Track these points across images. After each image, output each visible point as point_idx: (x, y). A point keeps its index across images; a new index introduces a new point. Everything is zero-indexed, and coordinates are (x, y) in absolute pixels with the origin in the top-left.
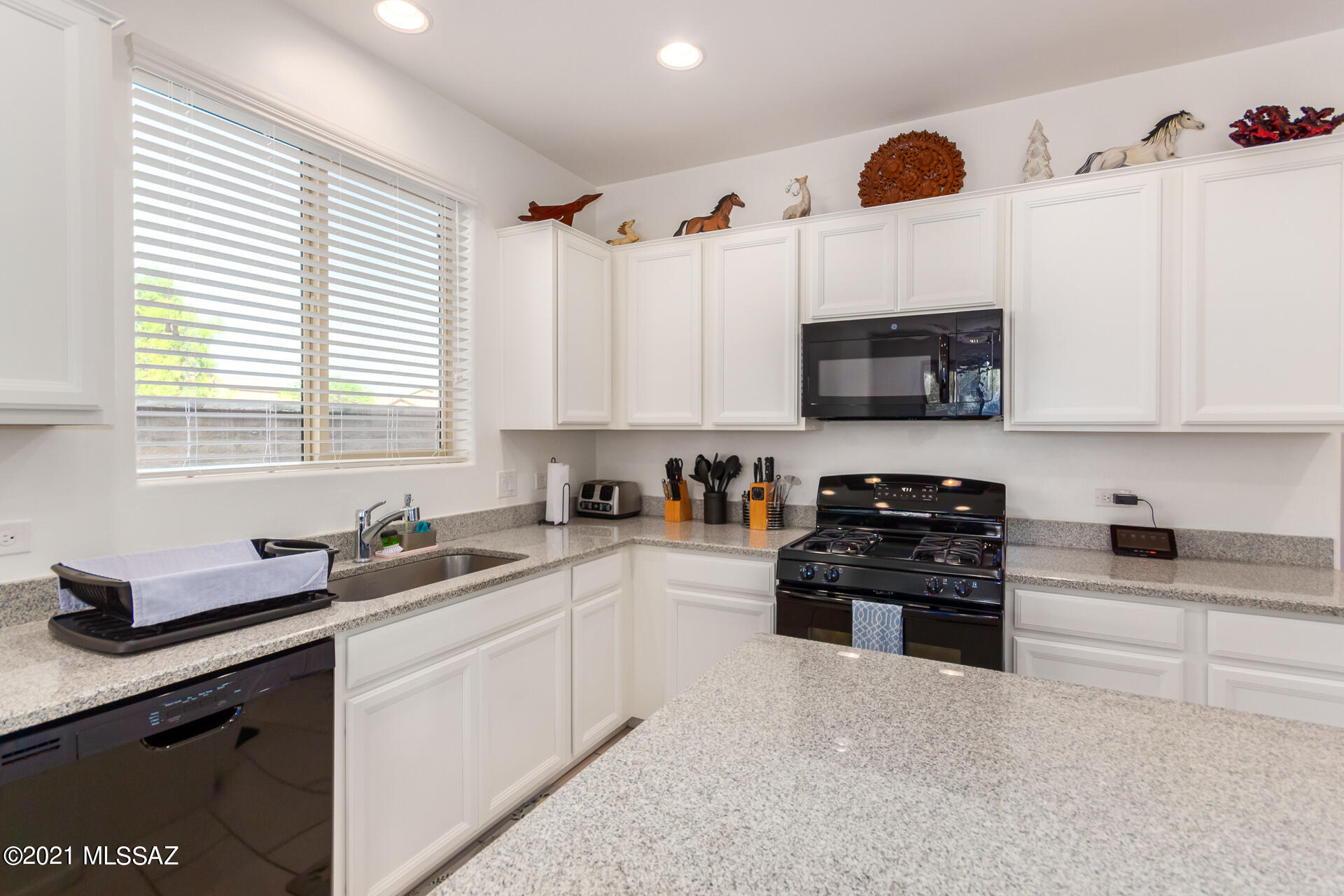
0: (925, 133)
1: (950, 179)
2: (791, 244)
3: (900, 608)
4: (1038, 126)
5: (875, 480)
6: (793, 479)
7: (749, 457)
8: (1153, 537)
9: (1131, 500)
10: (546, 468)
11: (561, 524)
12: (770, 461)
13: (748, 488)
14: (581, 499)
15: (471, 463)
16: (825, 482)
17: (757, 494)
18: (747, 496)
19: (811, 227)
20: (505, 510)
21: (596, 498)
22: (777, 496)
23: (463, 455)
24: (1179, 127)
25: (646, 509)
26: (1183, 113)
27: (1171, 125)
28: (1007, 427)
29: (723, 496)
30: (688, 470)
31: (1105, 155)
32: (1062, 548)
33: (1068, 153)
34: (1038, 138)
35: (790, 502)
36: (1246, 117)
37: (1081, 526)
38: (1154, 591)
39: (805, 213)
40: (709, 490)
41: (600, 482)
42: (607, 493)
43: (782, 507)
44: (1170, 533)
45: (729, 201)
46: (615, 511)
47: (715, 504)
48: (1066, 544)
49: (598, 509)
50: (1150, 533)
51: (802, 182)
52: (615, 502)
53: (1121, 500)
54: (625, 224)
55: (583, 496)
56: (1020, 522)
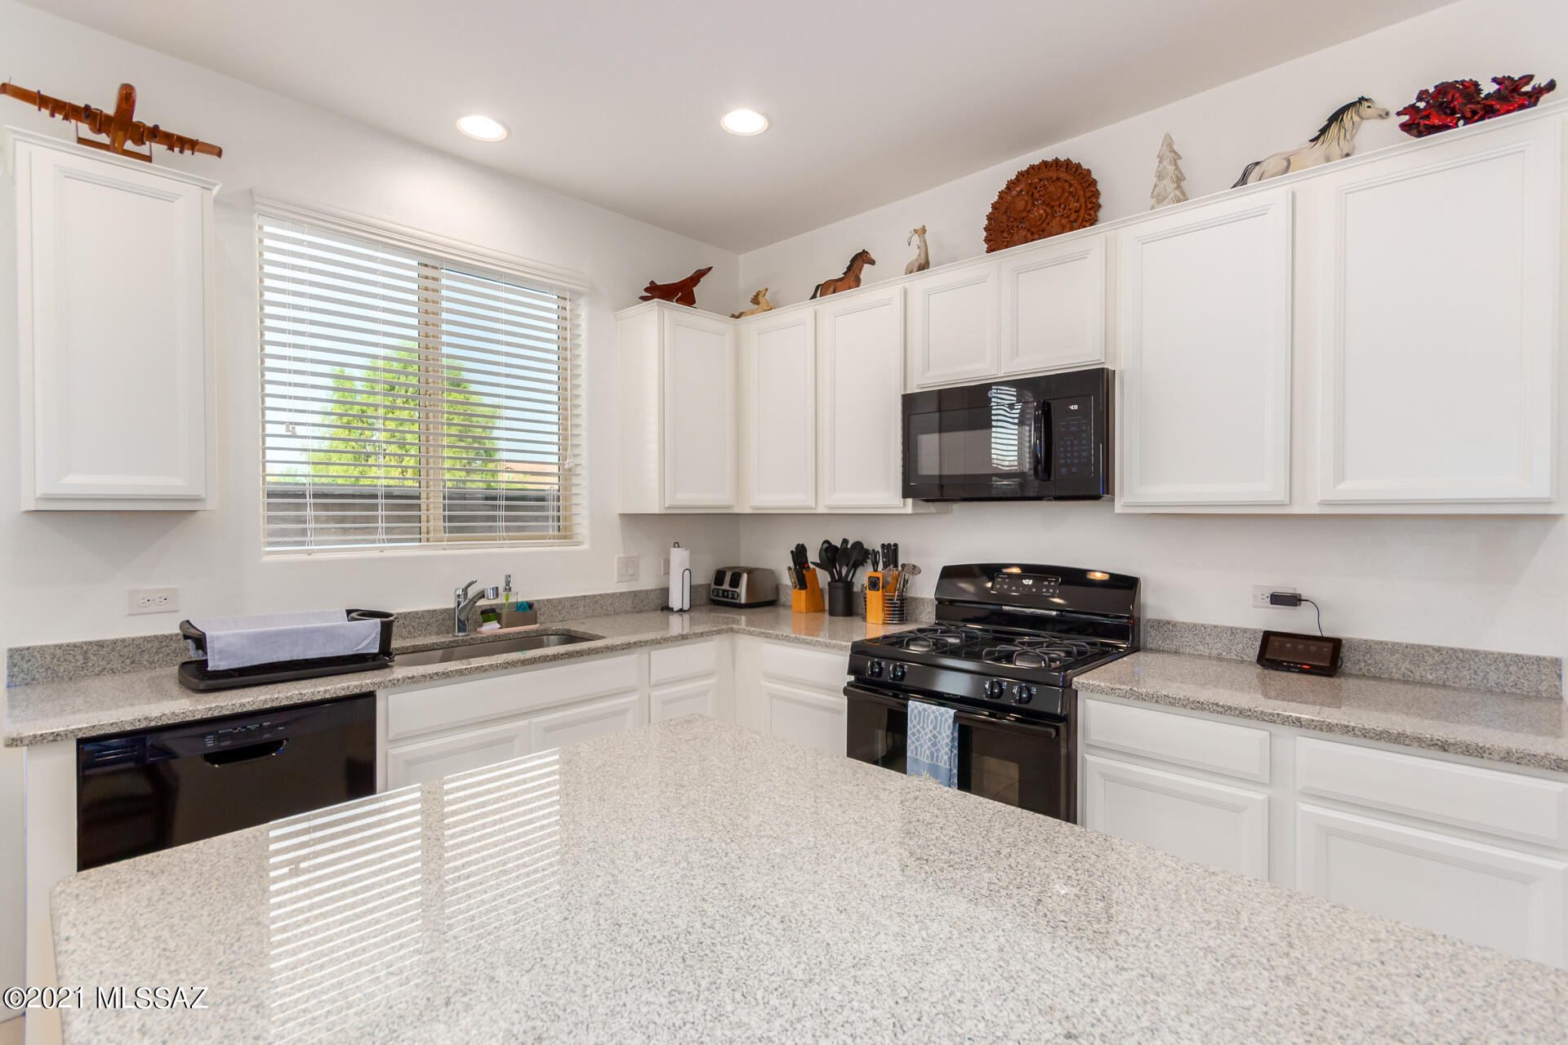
0: (1057, 161)
1: (1082, 212)
2: (896, 311)
3: (952, 712)
4: (1169, 143)
5: (1015, 570)
8: (1313, 648)
9: (1289, 600)
10: (668, 554)
11: (681, 610)
12: (894, 547)
14: (713, 586)
15: (586, 546)
16: (948, 572)
17: (874, 584)
20: (622, 594)
21: (726, 586)
23: (580, 538)
24: (1356, 118)
25: (783, 599)
26: (1362, 100)
27: (1347, 117)
28: (1119, 507)
29: (849, 585)
30: (813, 556)
31: (1263, 165)
32: (1210, 657)
34: (1171, 154)
35: (912, 593)
36: (1419, 99)
37: (1233, 631)
38: (1230, 708)
39: (924, 266)
40: (835, 577)
41: (730, 568)
42: (736, 580)
43: (902, 599)
44: (1336, 644)
45: (862, 259)
46: (743, 600)
47: (840, 594)
48: (1215, 653)
49: (727, 597)
50: (1310, 642)
51: (922, 232)
52: (743, 590)
53: (1278, 599)
54: (758, 294)
55: (716, 584)
56: (1160, 625)
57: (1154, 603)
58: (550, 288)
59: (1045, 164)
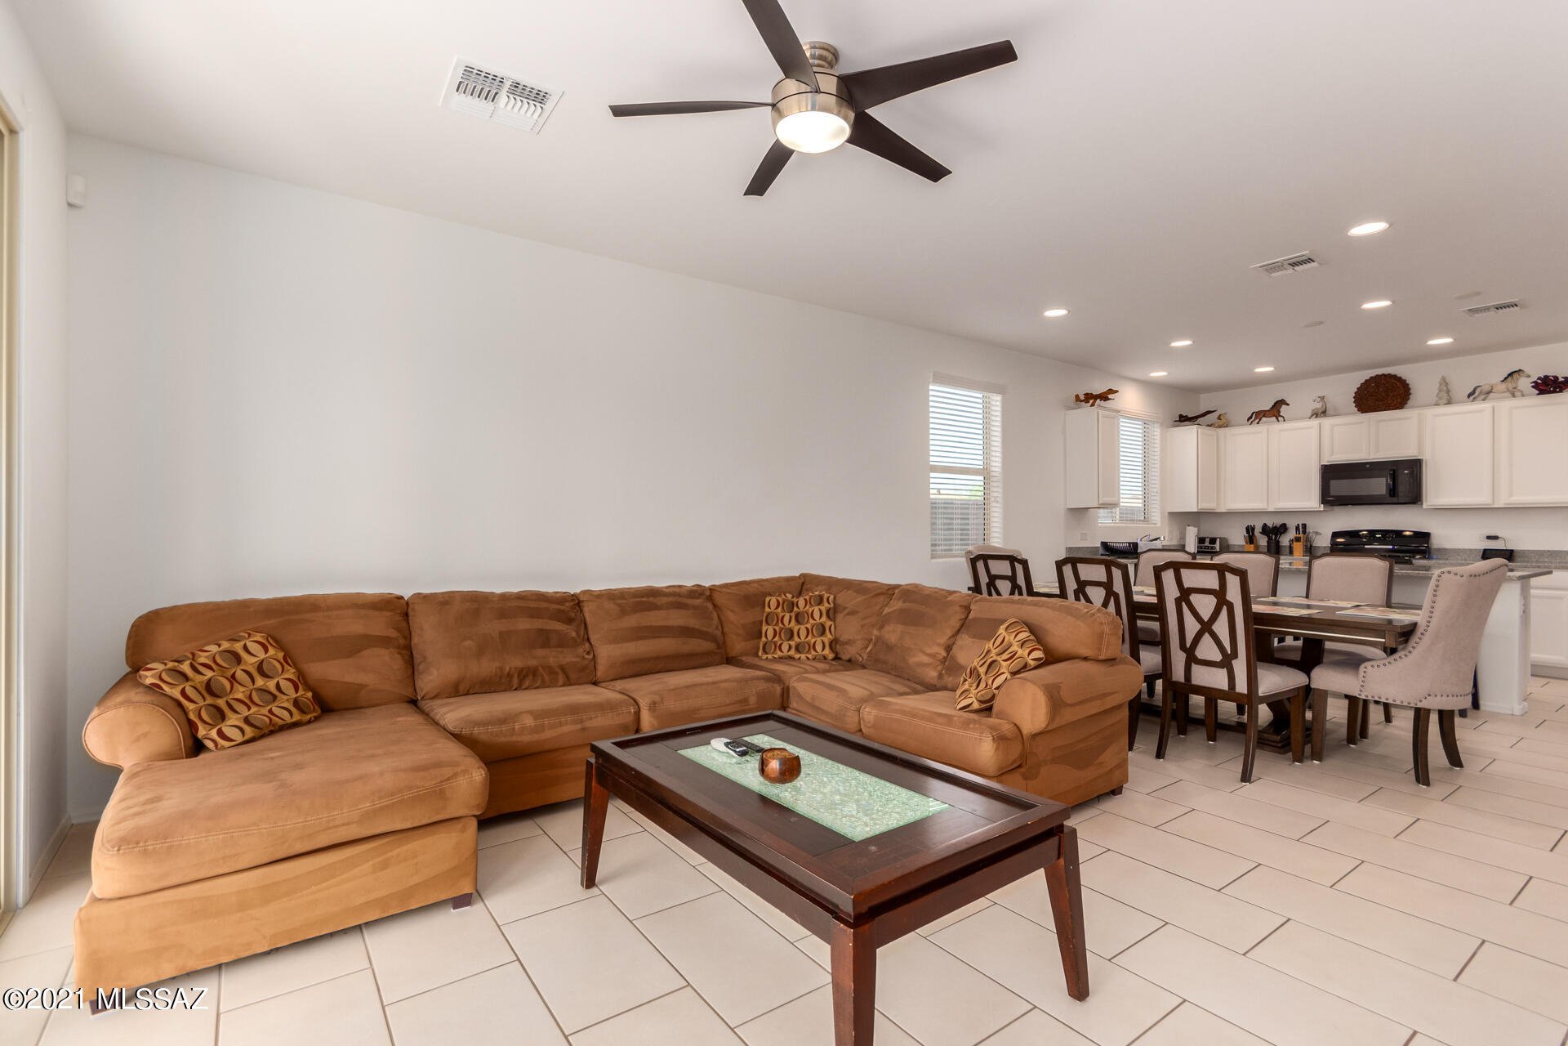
0: (1389, 375)
1: (1402, 401)
2: (1315, 431)
4: (1443, 378)
5: (1364, 533)
6: (1317, 533)
7: (1292, 523)
8: (1503, 553)
9: (1493, 538)
10: (1185, 529)
12: (1304, 526)
13: (1292, 537)
15: (1159, 525)
16: (1335, 535)
17: (1298, 539)
18: (1292, 541)
19: (1327, 422)
21: (1207, 544)
22: (1308, 540)
23: (1154, 522)
24: (1516, 378)
26: (1518, 371)
27: (1515, 375)
28: (1425, 506)
29: (1278, 542)
30: (1258, 530)
31: (1482, 388)
33: (1461, 388)
34: (1444, 382)
35: (1316, 544)
36: (1538, 379)
37: (1471, 550)
39: (1323, 415)
40: (1270, 539)
41: (1210, 537)
42: (1213, 541)
43: (1311, 546)
44: (1513, 551)
45: (1281, 403)
46: (1218, 550)
47: (1273, 545)
49: (1207, 549)
50: (1501, 551)
51: (1322, 398)
52: (1217, 546)
53: (1489, 538)
54: (1221, 415)
56: (1439, 550)
57: (1437, 542)
58: (1138, 420)
59: (1383, 375)
